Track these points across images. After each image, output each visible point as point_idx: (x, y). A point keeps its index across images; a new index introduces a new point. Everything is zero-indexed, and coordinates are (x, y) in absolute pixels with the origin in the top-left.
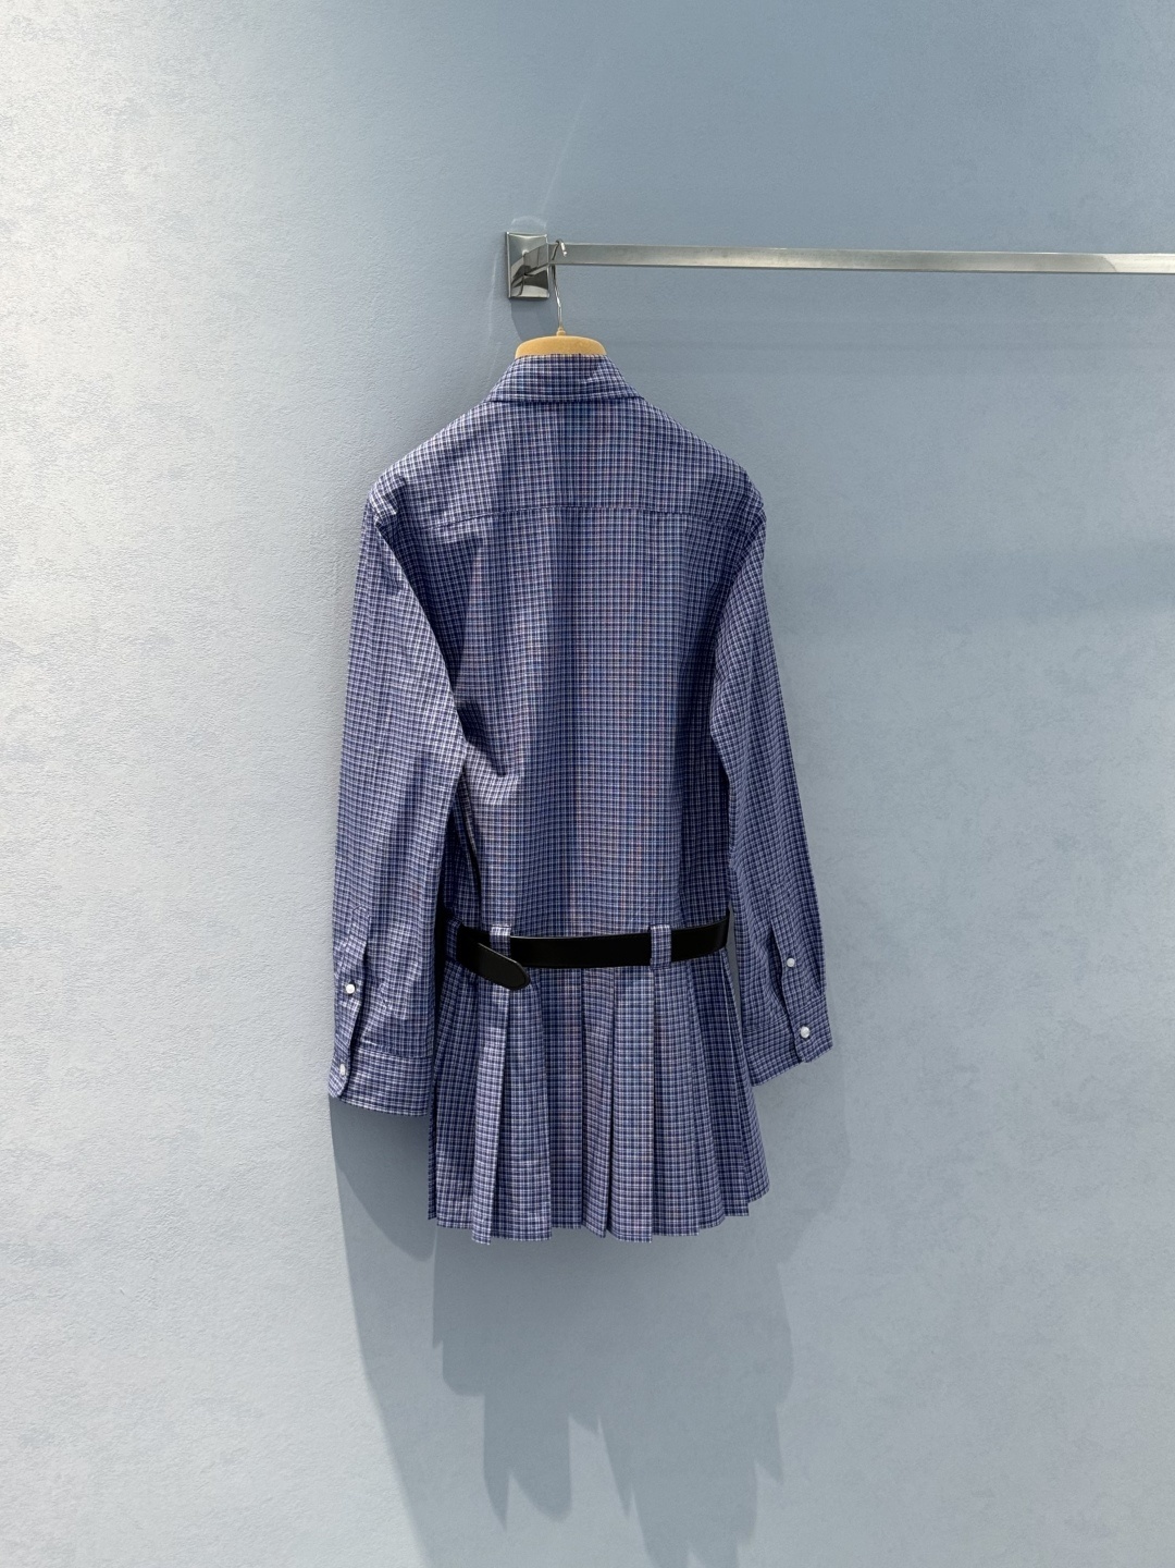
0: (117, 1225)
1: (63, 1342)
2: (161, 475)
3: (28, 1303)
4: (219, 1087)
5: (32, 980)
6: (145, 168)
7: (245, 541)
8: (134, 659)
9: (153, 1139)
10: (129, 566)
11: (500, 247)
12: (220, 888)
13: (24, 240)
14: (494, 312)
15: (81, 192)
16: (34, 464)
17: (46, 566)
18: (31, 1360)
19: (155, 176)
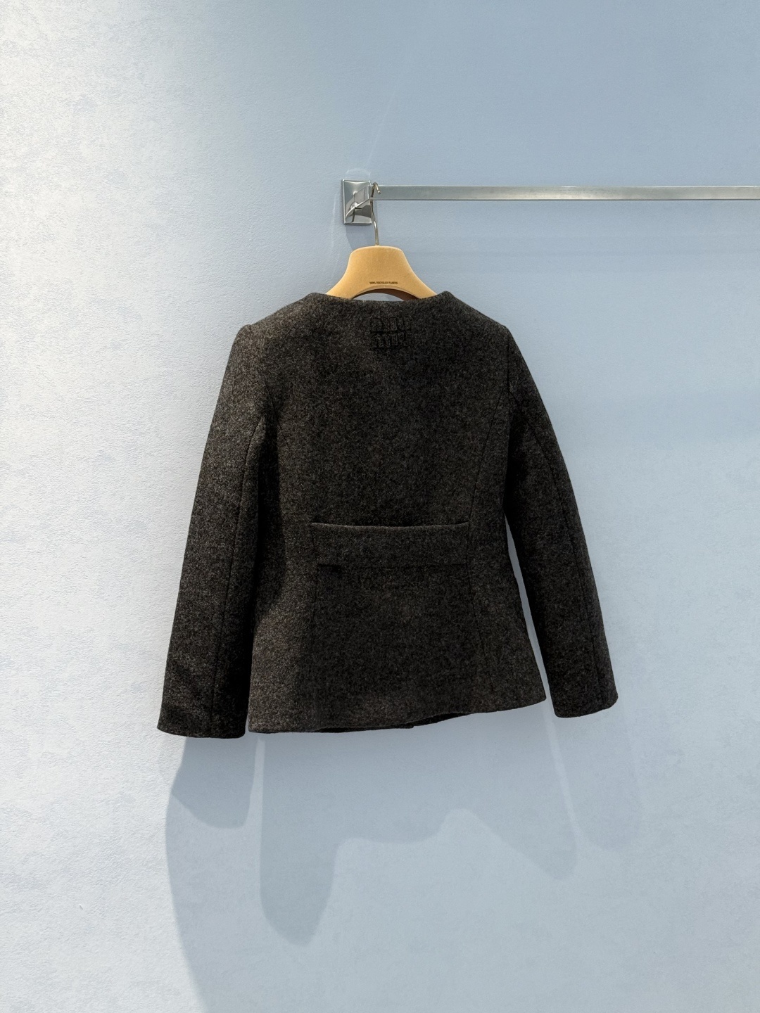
0: (78, 861)
1: (41, 942)
2: (106, 347)
3: (16, 914)
4: (148, 765)
5: (17, 691)
6: (94, 141)
8: (88, 472)
10: (82, 409)
11: (339, 189)
13: (11, 190)
14: (335, 234)
15: (50, 158)
16: (18, 341)
17: (27, 409)
18: (19, 954)
19: (101, 146)
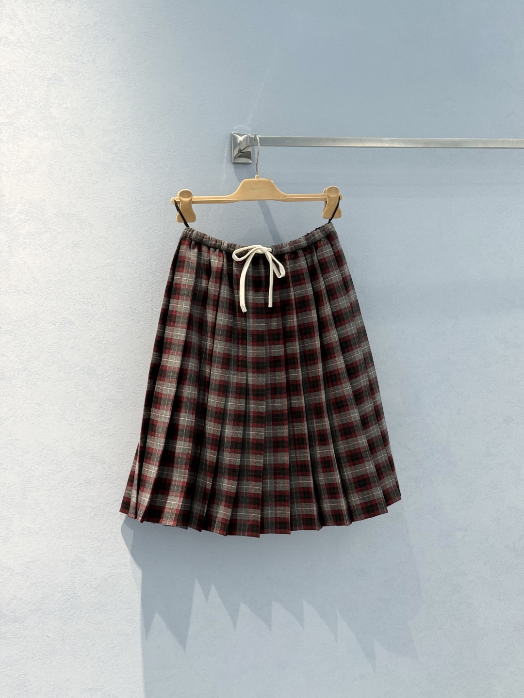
0: (46, 603)
2: (68, 246)
4: (95, 536)
6: (61, 105)
7: (108, 276)
8: (55, 332)
9: (63, 561)
10: (52, 288)
11: (228, 140)
12: (96, 440)
13: (4, 138)
14: (227, 171)
15: (31, 116)
16: (8, 241)
19: (66, 108)
